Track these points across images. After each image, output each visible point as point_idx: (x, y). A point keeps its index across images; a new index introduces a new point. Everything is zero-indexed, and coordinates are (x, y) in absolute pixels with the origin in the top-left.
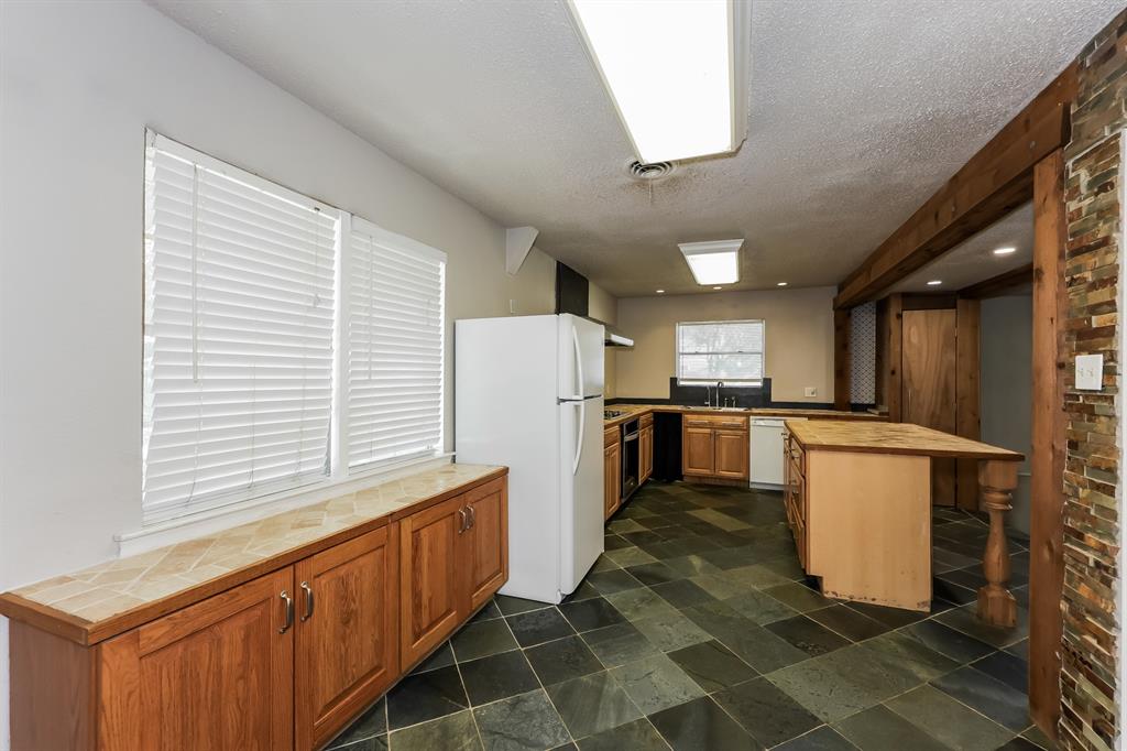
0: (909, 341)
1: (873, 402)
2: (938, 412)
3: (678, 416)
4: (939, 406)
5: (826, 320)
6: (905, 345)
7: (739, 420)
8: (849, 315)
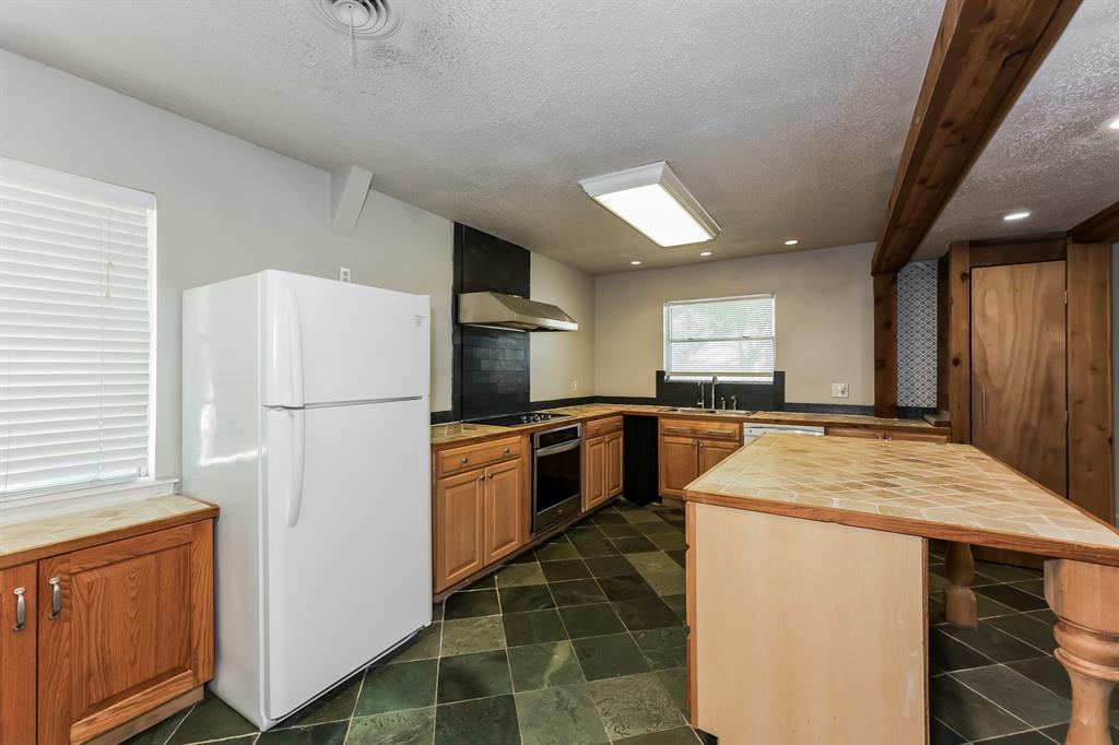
0: (983, 315)
1: (934, 405)
2: (1034, 423)
3: (652, 421)
4: (1036, 413)
5: (862, 290)
6: (977, 319)
7: (731, 428)
8: (894, 281)
